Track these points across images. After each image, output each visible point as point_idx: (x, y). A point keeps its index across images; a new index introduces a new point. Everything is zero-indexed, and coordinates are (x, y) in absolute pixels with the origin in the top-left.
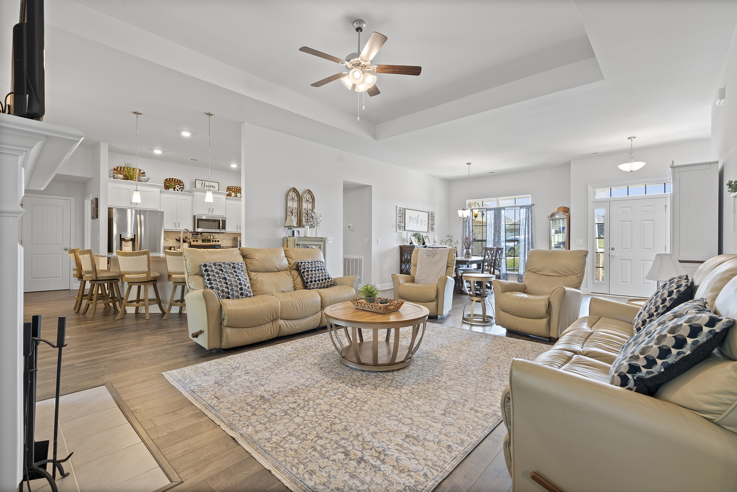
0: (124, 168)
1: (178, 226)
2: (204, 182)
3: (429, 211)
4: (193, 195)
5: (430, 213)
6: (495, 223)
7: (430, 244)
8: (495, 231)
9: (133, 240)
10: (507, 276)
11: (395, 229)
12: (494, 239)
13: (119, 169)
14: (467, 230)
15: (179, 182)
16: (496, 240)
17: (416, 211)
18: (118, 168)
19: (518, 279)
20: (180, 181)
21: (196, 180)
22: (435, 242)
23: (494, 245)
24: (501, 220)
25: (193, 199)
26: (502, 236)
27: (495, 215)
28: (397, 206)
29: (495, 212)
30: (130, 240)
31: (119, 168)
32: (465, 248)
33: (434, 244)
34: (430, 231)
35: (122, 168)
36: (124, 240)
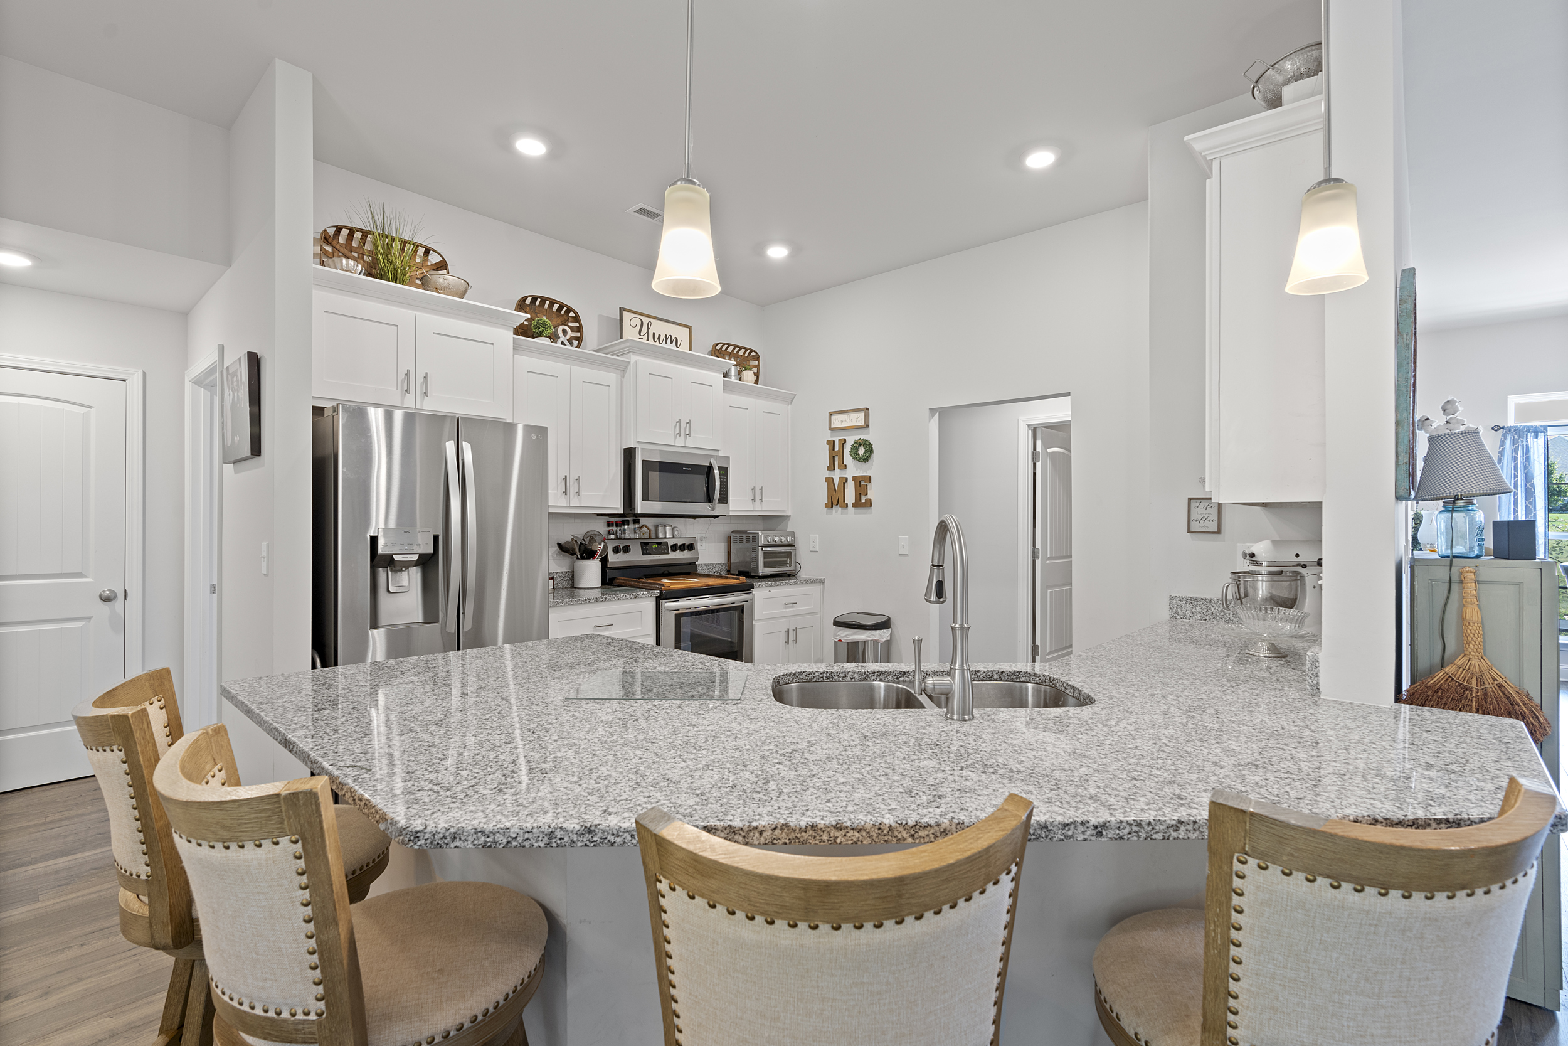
0: (365, 234)
1: (573, 489)
2: (646, 320)
4: (623, 368)
9: (427, 563)
13: (342, 240)
15: (565, 314)
18: (339, 229)
20: (569, 310)
21: (621, 310)
25: (622, 382)
30: (416, 563)
31: (345, 232)
35: (358, 235)
36: (389, 562)
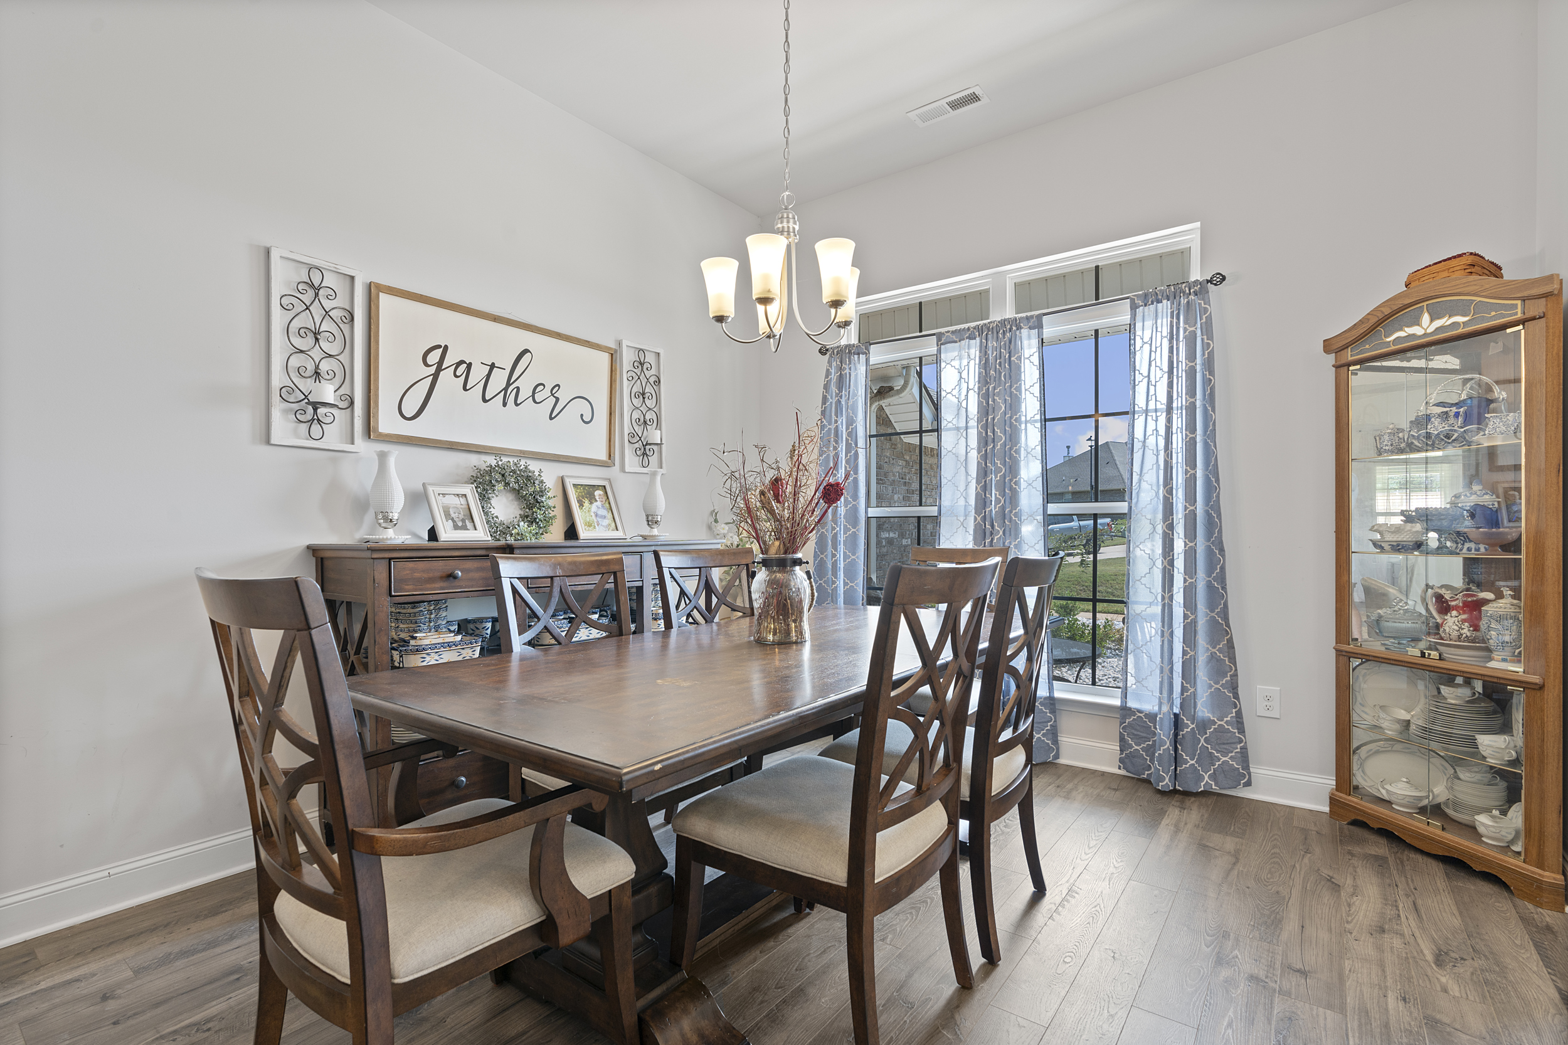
3: (620, 344)
5: (627, 358)
6: (985, 410)
7: (619, 534)
8: (985, 457)
10: (1053, 712)
11: (244, 420)
12: (982, 502)
14: (843, 455)
16: (993, 508)
17: (496, 319)
19: (1122, 739)
22: (651, 521)
23: (981, 533)
24: (1019, 389)
26: (1023, 485)
27: (985, 365)
28: (268, 252)
29: (984, 350)
32: (765, 563)
33: (646, 531)
34: (632, 462)
